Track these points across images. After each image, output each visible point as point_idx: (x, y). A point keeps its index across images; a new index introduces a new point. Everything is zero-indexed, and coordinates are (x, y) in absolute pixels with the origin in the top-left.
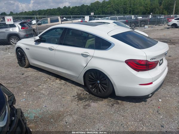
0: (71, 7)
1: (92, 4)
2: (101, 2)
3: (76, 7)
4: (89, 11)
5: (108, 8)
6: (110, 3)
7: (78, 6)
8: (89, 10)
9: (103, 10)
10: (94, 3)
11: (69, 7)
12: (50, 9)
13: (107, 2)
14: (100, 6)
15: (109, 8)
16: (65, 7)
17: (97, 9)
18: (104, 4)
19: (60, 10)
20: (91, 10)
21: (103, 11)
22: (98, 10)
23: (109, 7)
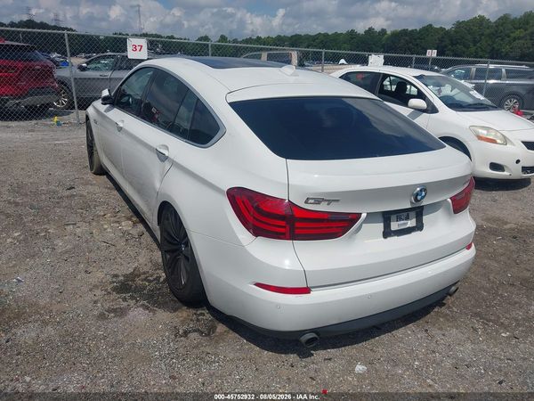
0: (389, 32)
1: (459, 25)
2: (493, 20)
3: (404, 32)
4: (446, 46)
5: (515, 39)
6: (528, 23)
7: (413, 31)
8: (447, 42)
9: (495, 45)
10: (468, 22)
11: (383, 31)
12: (326, 35)
13: (514, 21)
14: (488, 31)
15: (517, 41)
16: (370, 31)
17: (475, 42)
18: (501, 28)
19: (352, 39)
20: (452, 44)
21: (494, 48)
22: (478, 45)
23: (519, 38)
